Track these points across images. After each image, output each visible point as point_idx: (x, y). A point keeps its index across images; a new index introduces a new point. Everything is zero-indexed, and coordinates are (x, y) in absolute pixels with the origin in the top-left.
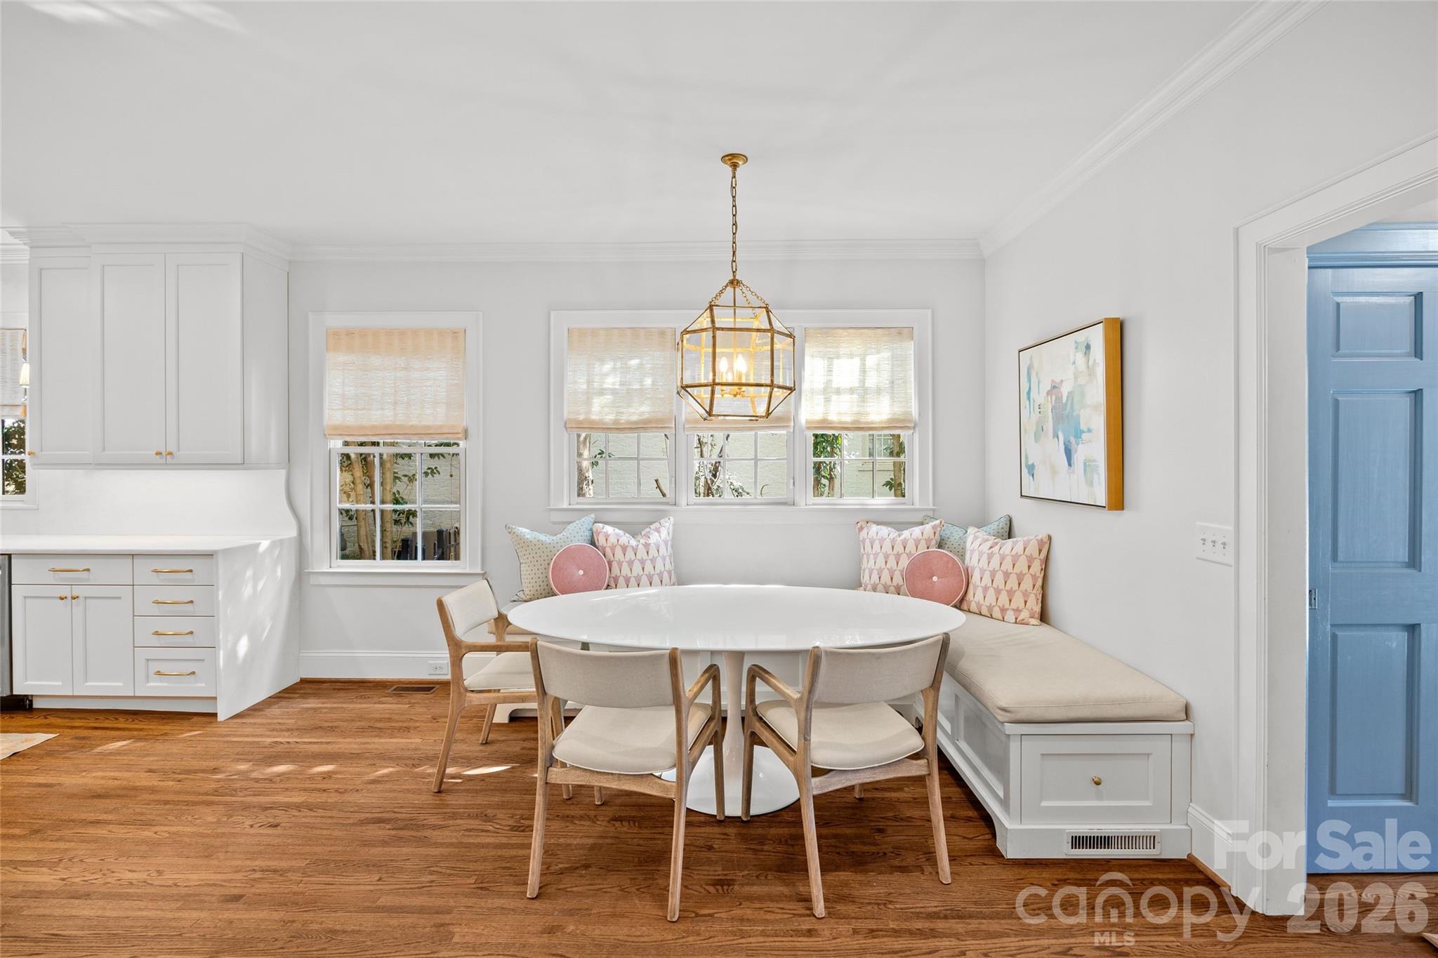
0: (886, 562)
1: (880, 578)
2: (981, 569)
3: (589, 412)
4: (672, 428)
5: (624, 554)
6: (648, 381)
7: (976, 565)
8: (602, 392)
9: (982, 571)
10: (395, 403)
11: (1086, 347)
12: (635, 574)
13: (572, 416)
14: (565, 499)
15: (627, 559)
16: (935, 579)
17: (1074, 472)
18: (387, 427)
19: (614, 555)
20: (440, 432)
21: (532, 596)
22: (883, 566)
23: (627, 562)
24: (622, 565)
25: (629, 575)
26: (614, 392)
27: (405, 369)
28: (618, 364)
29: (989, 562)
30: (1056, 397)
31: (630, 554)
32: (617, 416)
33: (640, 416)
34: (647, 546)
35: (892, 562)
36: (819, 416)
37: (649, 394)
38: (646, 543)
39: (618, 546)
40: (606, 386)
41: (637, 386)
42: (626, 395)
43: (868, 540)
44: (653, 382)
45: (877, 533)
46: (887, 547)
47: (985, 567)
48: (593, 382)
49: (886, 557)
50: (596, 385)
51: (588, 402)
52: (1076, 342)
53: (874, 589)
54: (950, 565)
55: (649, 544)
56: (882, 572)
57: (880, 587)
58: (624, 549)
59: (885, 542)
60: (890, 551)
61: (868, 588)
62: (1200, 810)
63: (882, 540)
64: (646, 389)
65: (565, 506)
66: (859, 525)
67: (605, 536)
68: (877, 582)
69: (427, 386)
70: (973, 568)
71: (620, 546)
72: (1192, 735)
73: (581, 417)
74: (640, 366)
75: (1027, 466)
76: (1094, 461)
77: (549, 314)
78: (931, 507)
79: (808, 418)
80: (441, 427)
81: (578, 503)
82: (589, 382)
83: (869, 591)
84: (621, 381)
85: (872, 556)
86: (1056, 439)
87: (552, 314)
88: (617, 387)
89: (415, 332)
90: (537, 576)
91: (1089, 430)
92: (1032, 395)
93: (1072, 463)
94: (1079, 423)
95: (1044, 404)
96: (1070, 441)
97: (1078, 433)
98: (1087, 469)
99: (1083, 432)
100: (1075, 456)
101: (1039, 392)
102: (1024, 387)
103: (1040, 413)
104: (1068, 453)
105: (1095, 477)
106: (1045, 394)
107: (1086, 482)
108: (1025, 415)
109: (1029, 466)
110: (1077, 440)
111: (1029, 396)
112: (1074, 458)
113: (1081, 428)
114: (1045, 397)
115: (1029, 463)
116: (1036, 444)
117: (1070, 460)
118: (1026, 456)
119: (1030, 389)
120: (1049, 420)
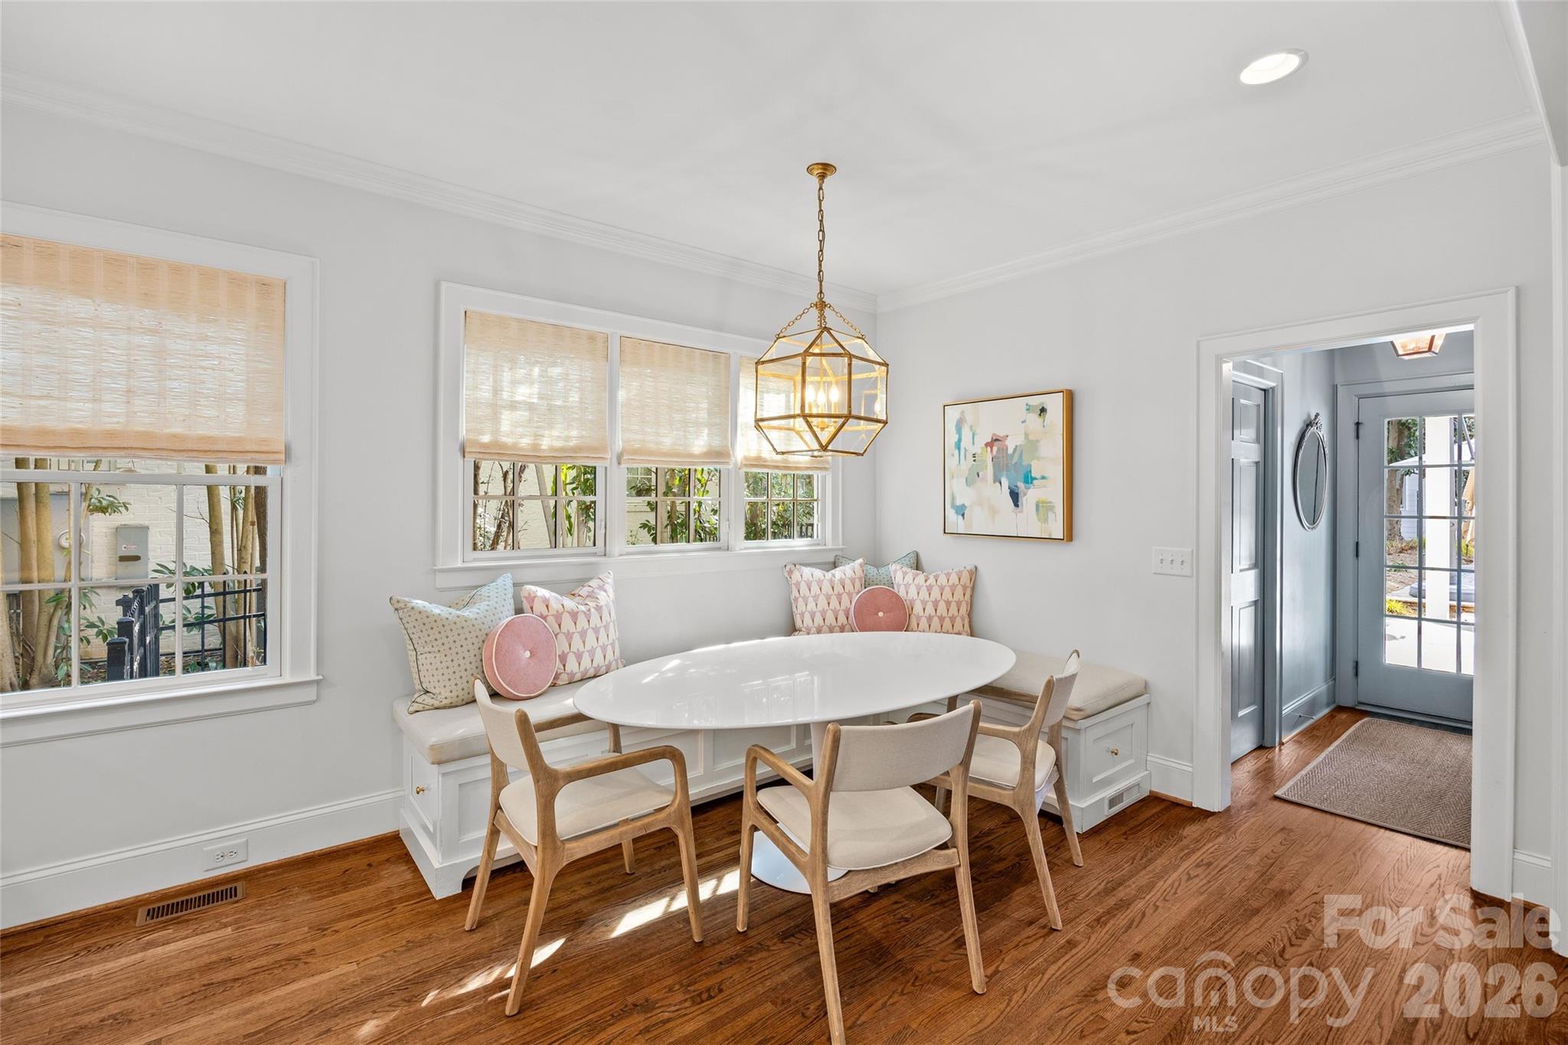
0: (829, 603)
1: (824, 620)
2: (922, 601)
3: (496, 431)
4: (607, 459)
5: (575, 623)
6: (574, 397)
7: (915, 597)
8: (513, 406)
9: (924, 603)
10: (129, 391)
11: (1040, 410)
12: (588, 647)
13: (471, 437)
14: (458, 556)
15: (579, 629)
16: (881, 614)
17: (1022, 512)
18: (110, 434)
19: (560, 625)
20: (240, 449)
21: (455, 700)
22: (826, 607)
23: (578, 632)
24: (571, 638)
25: (581, 649)
26: (531, 407)
27: (153, 332)
28: (536, 371)
29: (930, 594)
30: (998, 449)
31: (582, 622)
32: (535, 439)
33: (566, 441)
34: (599, 608)
35: (834, 603)
36: (753, 454)
37: (577, 414)
38: (597, 606)
39: (565, 613)
40: (518, 398)
41: (559, 403)
42: (543, 413)
43: (803, 583)
44: (581, 398)
45: (812, 575)
46: (826, 587)
47: (927, 598)
48: (502, 391)
49: (828, 598)
50: (505, 395)
51: (496, 419)
52: (1027, 405)
53: (819, 632)
54: (894, 600)
55: (601, 607)
56: (825, 613)
57: (825, 628)
58: (574, 616)
59: (824, 583)
60: (830, 591)
61: (812, 632)
62: (1157, 756)
63: (820, 582)
64: (573, 407)
65: (459, 564)
66: (788, 568)
67: (544, 602)
68: (822, 623)
69: (205, 368)
70: (912, 602)
71: (569, 612)
72: (1149, 704)
73: (486, 439)
74: (565, 377)
75: (953, 506)
76: (1050, 502)
77: (437, 286)
78: (841, 547)
79: (746, 455)
80: (239, 440)
81: (475, 560)
82: (496, 391)
83: (813, 634)
84: (539, 394)
85: (811, 599)
86: (998, 484)
87: (444, 285)
88: (535, 401)
89: (178, 270)
90: (463, 668)
91: (1043, 478)
92: (963, 445)
93: (1019, 503)
94: (1031, 472)
95: (982, 453)
96: (1016, 486)
97: (1029, 479)
98: (1041, 509)
99: (1035, 479)
100: (1024, 499)
101: (973, 444)
102: (951, 438)
103: (974, 461)
104: (1015, 496)
105: (1051, 515)
106: (983, 445)
107: (1039, 520)
108: (951, 463)
109: (957, 507)
110: (1027, 485)
111: (958, 446)
112: (1023, 500)
113: (1033, 475)
114: (982, 448)
115: (958, 504)
116: (968, 488)
117: (1018, 501)
118: (953, 498)
119: (960, 440)
120: (988, 468)
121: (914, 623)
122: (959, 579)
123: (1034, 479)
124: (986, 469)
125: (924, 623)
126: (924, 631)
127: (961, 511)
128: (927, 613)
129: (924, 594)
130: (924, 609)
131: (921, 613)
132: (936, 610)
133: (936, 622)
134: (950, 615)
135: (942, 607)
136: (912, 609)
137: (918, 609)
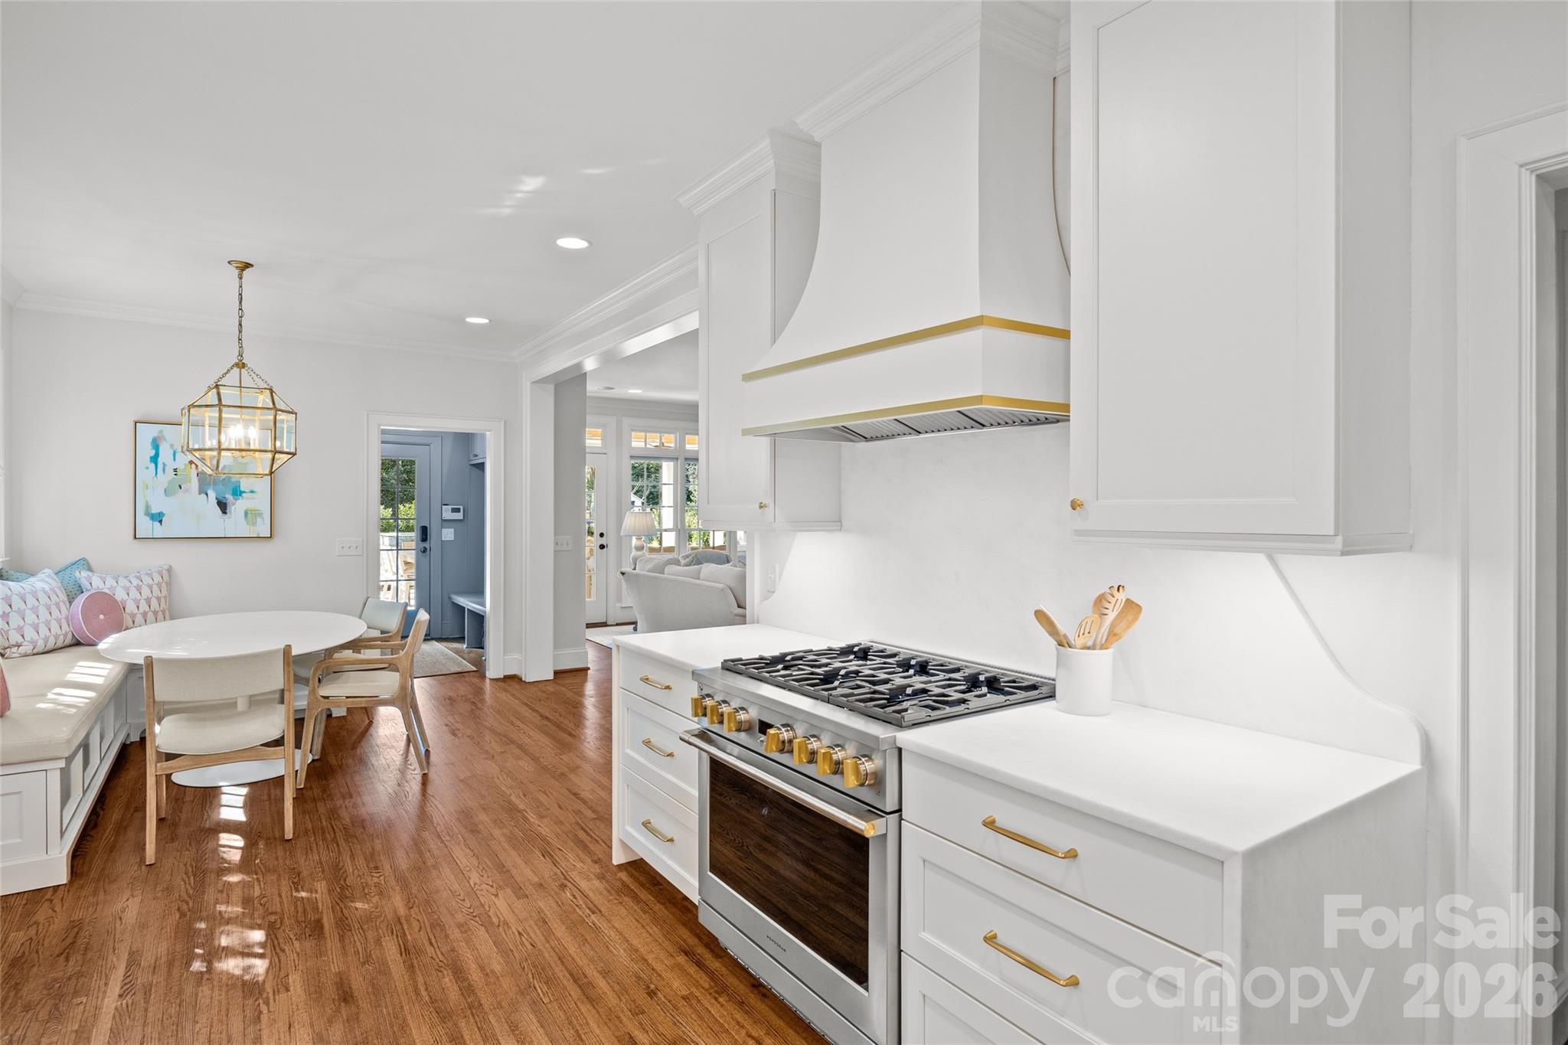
16: (102, 616)
17: (230, 517)
54: (111, 601)
75: (148, 513)
76: (258, 510)
86: (204, 495)
91: (252, 492)
92: (160, 460)
93: (228, 511)
94: (239, 487)
95: (185, 468)
96: (225, 498)
97: (237, 493)
98: (249, 515)
99: (244, 492)
100: (233, 508)
101: (174, 460)
102: (146, 451)
103: (176, 475)
104: (223, 506)
105: (259, 520)
106: (187, 462)
107: (247, 524)
108: (146, 473)
109: (153, 514)
110: (236, 497)
111: (155, 459)
112: (231, 509)
113: (242, 489)
114: (186, 465)
115: (153, 512)
116: (167, 498)
117: (226, 509)
118: (148, 507)
119: (157, 455)
120: (192, 481)
121: (128, 621)
122: (162, 577)
123: (242, 492)
124: (190, 482)
125: (139, 619)
126: (140, 626)
127: (158, 518)
128: (141, 610)
129: (134, 593)
130: (138, 607)
131: (135, 611)
132: (149, 606)
133: (150, 616)
134: (162, 609)
135: (154, 603)
136: (124, 609)
137: (131, 607)
